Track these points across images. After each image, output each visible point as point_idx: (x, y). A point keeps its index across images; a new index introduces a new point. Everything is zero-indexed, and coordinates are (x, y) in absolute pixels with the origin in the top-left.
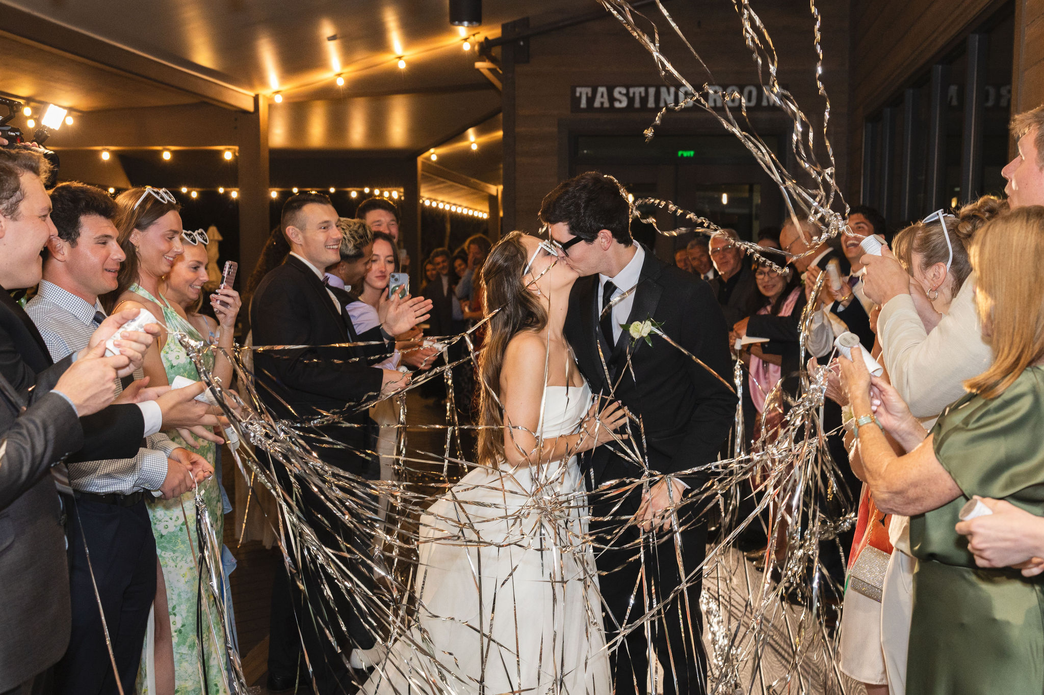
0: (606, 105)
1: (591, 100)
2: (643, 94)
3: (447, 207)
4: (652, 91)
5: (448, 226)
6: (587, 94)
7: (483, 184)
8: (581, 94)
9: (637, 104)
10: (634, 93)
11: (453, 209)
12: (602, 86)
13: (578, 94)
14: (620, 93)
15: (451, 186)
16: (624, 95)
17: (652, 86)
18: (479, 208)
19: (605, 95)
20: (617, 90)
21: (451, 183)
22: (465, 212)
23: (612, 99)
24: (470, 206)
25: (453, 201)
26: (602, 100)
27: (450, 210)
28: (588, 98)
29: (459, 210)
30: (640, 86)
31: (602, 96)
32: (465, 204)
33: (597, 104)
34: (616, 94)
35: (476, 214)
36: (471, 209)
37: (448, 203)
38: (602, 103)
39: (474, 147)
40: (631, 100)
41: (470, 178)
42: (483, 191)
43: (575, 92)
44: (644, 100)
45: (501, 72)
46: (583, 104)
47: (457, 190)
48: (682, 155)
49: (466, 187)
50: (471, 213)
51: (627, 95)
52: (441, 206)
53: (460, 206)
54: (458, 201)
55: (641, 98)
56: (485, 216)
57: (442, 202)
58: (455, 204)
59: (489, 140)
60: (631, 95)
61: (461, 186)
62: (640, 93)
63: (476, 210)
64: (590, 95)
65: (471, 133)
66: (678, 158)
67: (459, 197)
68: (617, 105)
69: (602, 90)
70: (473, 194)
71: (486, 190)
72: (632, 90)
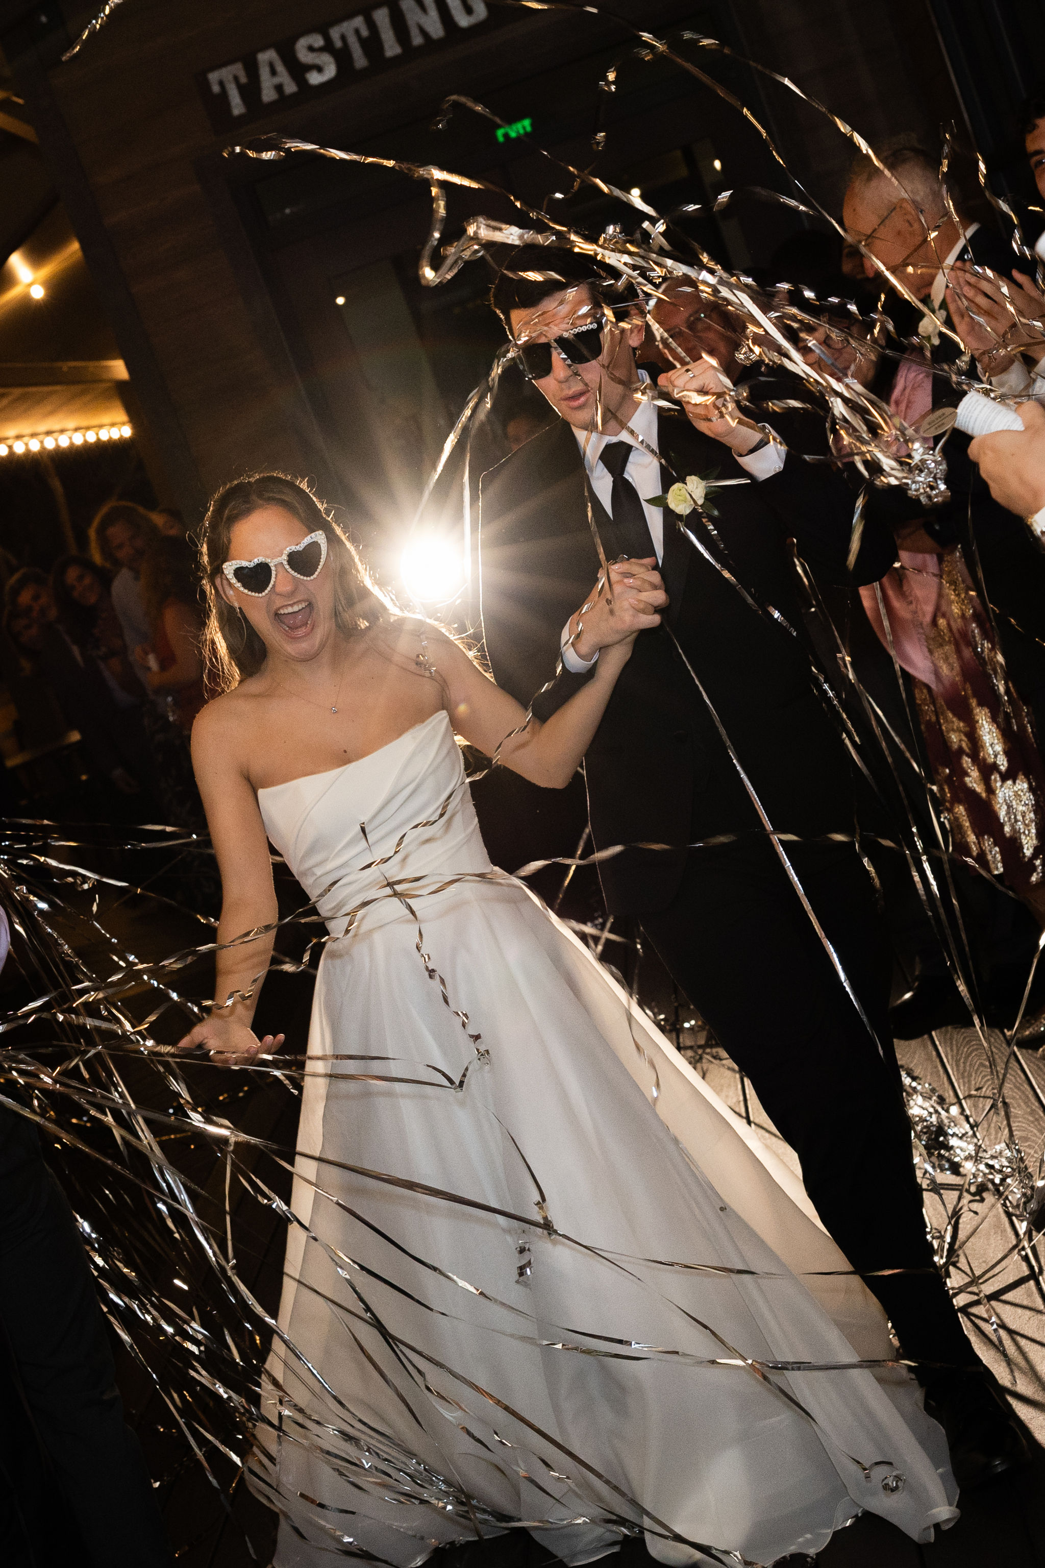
0: (290, 88)
1: (250, 91)
2: (365, 33)
3: (35, 446)
4: (382, 16)
5: (56, 484)
6: (236, 79)
7: (91, 364)
8: (221, 84)
9: (360, 60)
10: (343, 38)
11: (50, 444)
12: (264, 49)
13: (216, 89)
14: (311, 49)
15: (23, 398)
16: (321, 50)
17: (378, 6)
18: (106, 419)
19: (280, 68)
20: (302, 44)
21: (17, 391)
22: (78, 439)
23: (298, 70)
24: (84, 423)
25: (42, 427)
26: (276, 80)
27: (43, 448)
28: (241, 88)
29: (64, 442)
30: (350, 16)
31: (274, 72)
32: (71, 424)
33: (268, 95)
34: (305, 57)
35: (104, 435)
36: (88, 428)
37: (33, 435)
38: (279, 88)
39: (38, 293)
40: (342, 57)
41: (59, 364)
42: (101, 381)
43: (207, 85)
44: (372, 44)
45: (20, 101)
46: (237, 106)
47: (39, 400)
48: (506, 136)
49: (58, 388)
50: (91, 437)
51: (328, 47)
52: (19, 448)
53: (62, 431)
54: (53, 423)
55: (362, 41)
56: (127, 432)
57: (19, 437)
58: (49, 433)
59: (65, 264)
60: (338, 44)
61: (50, 388)
62: (357, 32)
63: (101, 426)
64: (243, 80)
65: (17, 262)
66: (503, 144)
67: (52, 413)
68: (315, 79)
69: (267, 57)
70: (83, 393)
71: (105, 376)
72: (335, 33)
